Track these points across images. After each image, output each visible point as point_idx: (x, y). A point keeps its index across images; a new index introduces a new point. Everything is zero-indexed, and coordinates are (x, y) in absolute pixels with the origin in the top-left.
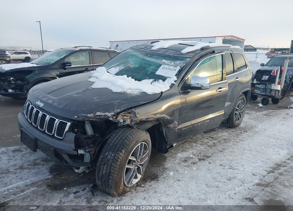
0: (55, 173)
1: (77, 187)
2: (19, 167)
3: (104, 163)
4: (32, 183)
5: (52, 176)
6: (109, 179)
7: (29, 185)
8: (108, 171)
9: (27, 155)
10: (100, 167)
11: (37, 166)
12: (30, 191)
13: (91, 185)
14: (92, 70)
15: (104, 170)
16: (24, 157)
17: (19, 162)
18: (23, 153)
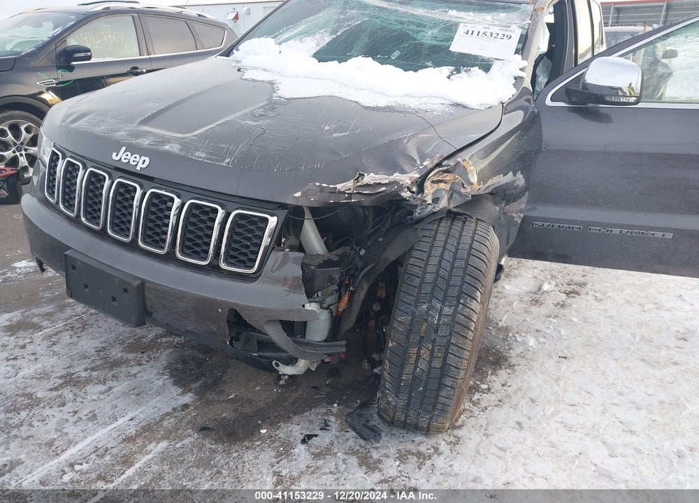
0: (194, 386)
1: (296, 419)
2: (60, 378)
3: (418, 338)
4: (143, 428)
5: (190, 394)
6: (441, 385)
7: (137, 436)
8: (437, 364)
9: (66, 337)
10: (406, 352)
11: (124, 369)
12: (150, 456)
13: (335, 405)
14: (148, 71)
15: (421, 360)
16: (59, 345)
17: (55, 364)
18: (44, 331)
